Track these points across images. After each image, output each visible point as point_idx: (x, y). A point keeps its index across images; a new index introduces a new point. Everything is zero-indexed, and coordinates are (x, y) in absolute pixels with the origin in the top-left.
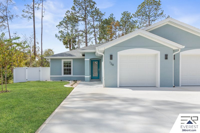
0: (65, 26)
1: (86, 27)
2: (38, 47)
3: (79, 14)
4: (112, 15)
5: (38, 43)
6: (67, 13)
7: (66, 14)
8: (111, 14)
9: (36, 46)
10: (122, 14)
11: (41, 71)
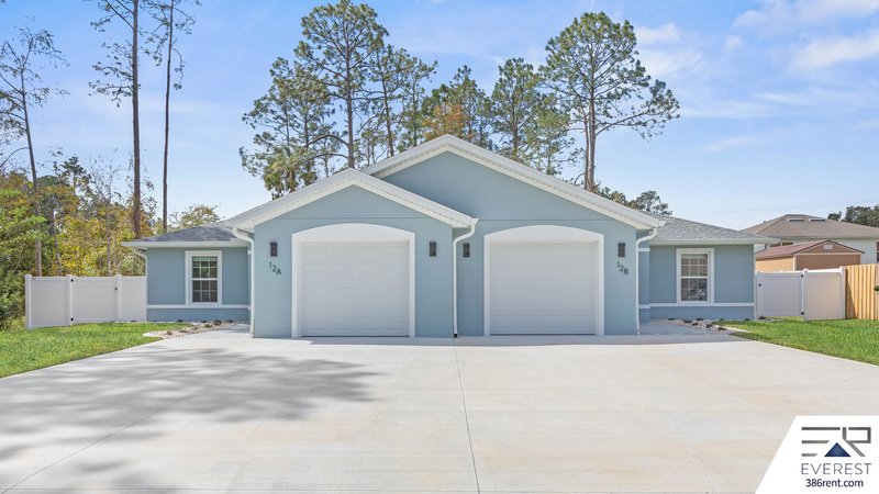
0: (282, 114)
1: (350, 122)
2: (151, 199)
3: (325, 71)
4: (467, 70)
5: (149, 185)
6: (275, 70)
7: (273, 73)
8: (462, 69)
9: (142, 198)
10: (501, 70)
11: (120, 288)
